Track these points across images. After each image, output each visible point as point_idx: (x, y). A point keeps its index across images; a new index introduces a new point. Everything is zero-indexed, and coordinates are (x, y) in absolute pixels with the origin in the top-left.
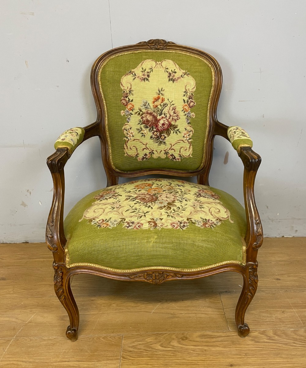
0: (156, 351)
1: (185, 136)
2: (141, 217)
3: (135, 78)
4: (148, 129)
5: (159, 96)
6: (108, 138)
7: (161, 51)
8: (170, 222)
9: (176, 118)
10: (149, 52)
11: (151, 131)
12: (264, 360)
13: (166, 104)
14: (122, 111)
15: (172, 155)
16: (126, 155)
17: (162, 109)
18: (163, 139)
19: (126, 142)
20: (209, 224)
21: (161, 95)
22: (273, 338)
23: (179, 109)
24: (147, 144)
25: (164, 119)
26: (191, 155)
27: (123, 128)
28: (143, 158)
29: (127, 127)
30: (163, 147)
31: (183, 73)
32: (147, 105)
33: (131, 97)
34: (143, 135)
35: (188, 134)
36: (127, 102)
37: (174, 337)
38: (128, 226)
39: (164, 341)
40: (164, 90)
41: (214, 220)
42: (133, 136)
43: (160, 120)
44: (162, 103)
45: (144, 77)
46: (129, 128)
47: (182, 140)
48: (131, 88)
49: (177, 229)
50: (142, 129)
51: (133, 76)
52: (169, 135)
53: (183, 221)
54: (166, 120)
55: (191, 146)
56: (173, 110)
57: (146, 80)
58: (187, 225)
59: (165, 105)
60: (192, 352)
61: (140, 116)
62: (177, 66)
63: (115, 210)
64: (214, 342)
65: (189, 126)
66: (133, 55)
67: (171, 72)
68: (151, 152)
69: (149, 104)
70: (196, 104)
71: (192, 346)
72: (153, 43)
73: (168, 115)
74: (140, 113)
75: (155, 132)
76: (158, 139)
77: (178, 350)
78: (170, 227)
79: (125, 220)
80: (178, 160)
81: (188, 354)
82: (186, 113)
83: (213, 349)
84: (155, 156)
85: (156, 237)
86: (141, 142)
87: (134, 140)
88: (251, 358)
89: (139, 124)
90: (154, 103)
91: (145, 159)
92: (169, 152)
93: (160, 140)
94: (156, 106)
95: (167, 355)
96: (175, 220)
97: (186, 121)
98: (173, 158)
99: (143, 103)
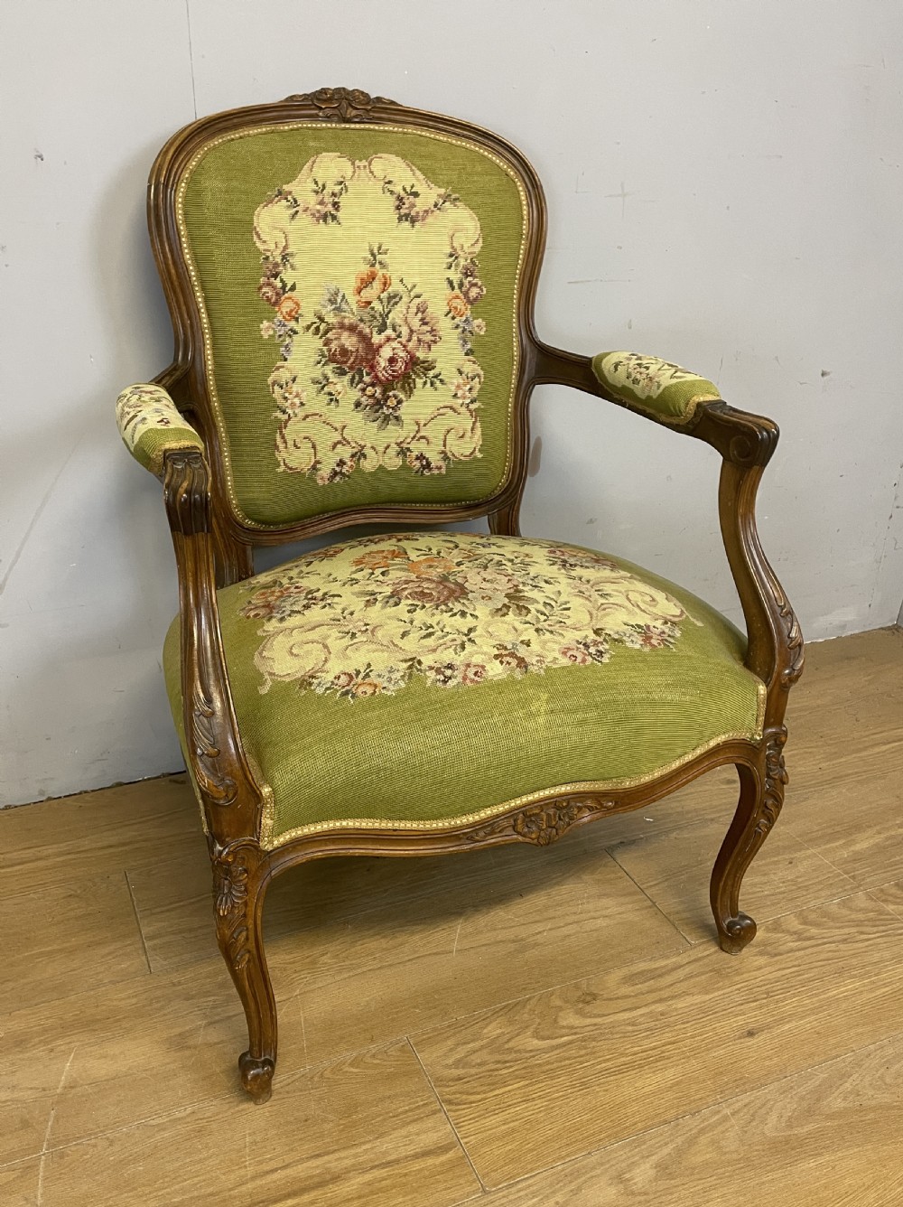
0: (533, 1056)
1: (459, 393)
2: (463, 647)
3: (297, 212)
4: (347, 378)
5: (373, 269)
6: (217, 417)
7: (358, 126)
8: (556, 646)
9: (428, 337)
10: (323, 129)
11: (357, 385)
13: (395, 296)
14: (266, 324)
15: (420, 457)
16: (282, 468)
17: (386, 310)
18: (393, 408)
19: (281, 426)
20: (654, 636)
21: (377, 266)
22: (807, 934)
23: (437, 308)
24: (344, 427)
25: (395, 344)
26: (477, 450)
27: (270, 380)
28: (335, 474)
29: (283, 375)
30: (393, 434)
31: (439, 196)
32: (339, 301)
33: (288, 276)
34: (333, 399)
35: (468, 387)
36: (277, 294)
37: (558, 1002)
38: (440, 678)
39: (538, 1021)
40: (388, 250)
41: (659, 625)
42: (300, 403)
43: (380, 346)
44: (385, 293)
45: (323, 209)
46: (289, 378)
47: (451, 408)
48: (285, 247)
49: (588, 663)
50: (328, 380)
51: (289, 207)
52: (410, 391)
53: (588, 640)
54: (399, 345)
55: (478, 424)
56: (420, 315)
57: (329, 219)
58: (606, 650)
59: (394, 299)
60: (630, 1028)
61: (321, 338)
62: (418, 173)
63: (360, 638)
64: (672, 985)
65: (469, 361)
66: (276, 137)
67: (402, 193)
68: (356, 453)
69: (344, 296)
70: (485, 292)
71: (622, 1014)
72: (330, 100)
73: (405, 331)
74: (319, 328)
75: (370, 388)
76: (377, 407)
77: (592, 1033)
78: (565, 661)
79: (420, 662)
80: (436, 472)
81: (624, 1037)
82: (457, 320)
83: (680, 1004)
84: (368, 465)
85: (545, 696)
86: (328, 424)
87: (304, 419)
88: (785, 999)
89: (319, 363)
90: (359, 293)
91: (338, 478)
92: (411, 447)
93: (383, 413)
94: (366, 302)
95: (568, 1059)
96: (566, 641)
97: (459, 346)
98: (422, 466)
99: (327, 296)
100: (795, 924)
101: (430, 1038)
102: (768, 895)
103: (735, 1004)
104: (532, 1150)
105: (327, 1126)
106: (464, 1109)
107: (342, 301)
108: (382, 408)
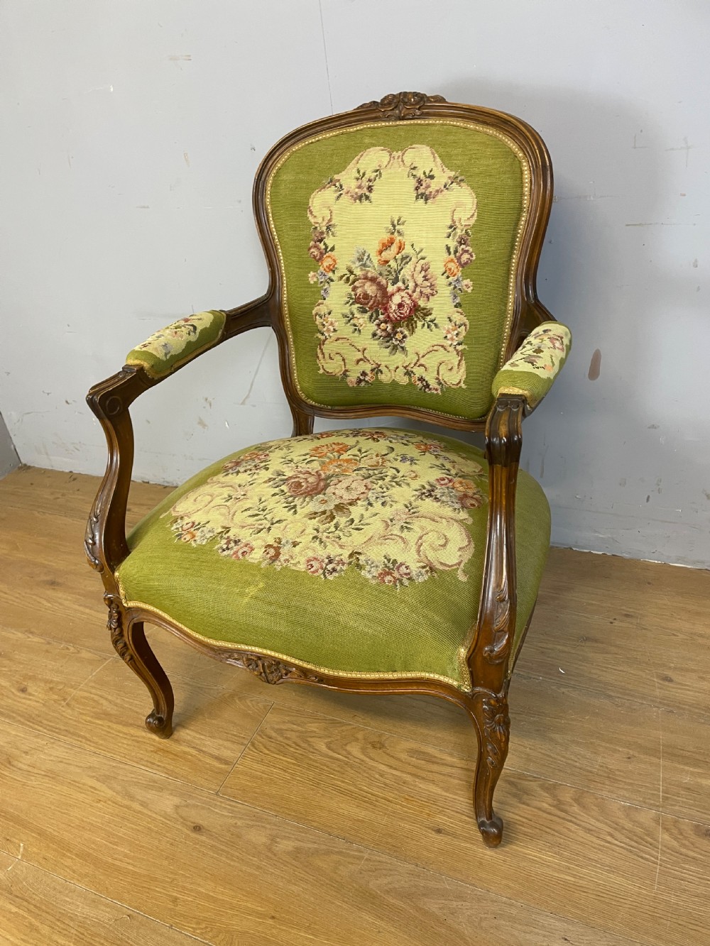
1: (449, 336)
2: (260, 531)
3: (341, 194)
4: (367, 316)
5: (393, 236)
6: (288, 331)
7: (408, 122)
8: (310, 554)
10: (382, 127)
11: (374, 321)
13: (407, 257)
15: (421, 379)
16: (321, 371)
17: (399, 268)
18: (400, 341)
19: (322, 343)
20: (396, 574)
21: (396, 234)
23: (437, 268)
24: (365, 349)
25: (403, 294)
26: (462, 382)
27: (314, 312)
28: (360, 381)
29: (323, 309)
30: (399, 359)
31: (449, 178)
32: (365, 260)
33: (330, 241)
34: (357, 330)
35: (456, 332)
36: (321, 253)
38: (225, 547)
40: (405, 221)
41: (414, 567)
42: (334, 329)
43: (393, 294)
44: (400, 254)
45: (360, 192)
46: (326, 312)
47: (442, 346)
48: (330, 220)
49: (316, 574)
50: (353, 315)
51: (336, 191)
52: (412, 331)
53: (337, 559)
54: (406, 295)
55: (463, 362)
56: (423, 273)
57: (363, 198)
58: (342, 570)
59: (406, 259)
61: (350, 285)
62: (438, 160)
63: (229, 503)
65: (458, 312)
66: (344, 137)
67: (422, 177)
68: (374, 369)
69: (369, 256)
70: (474, 258)
72: (389, 103)
73: (411, 285)
74: (350, 278)
75: (383, 324)
76: (388, 339)
78: (302, 567)
79: (228, 532)
80: (435, 392)
82: (450, 279)
84: (385, 377)
85: (262, 585)
86: (353, 346)
87: (336, 341)
89: (348, 303)
90: (381, 254)
91: (363, 384)
92: (414, 370)
93: (392, 343)
94: (384, 261)
96: (322, 553)
97: (451, 299)
98: (424, 386)
99: (357, 255)
107: (367, 259)
108: (392, 339)
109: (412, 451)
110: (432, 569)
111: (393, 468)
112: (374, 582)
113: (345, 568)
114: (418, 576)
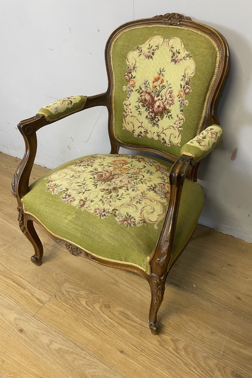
0: (79, 305)
1: (176, 123)
2: (80, 193)
3: (141, 54)
4: (145, 108)
5: (159, 76)
6: (113, 109)
8: (97, 206)
9: (170, 102)
10: (163, 27)
11: (147, 111)
12: (153, 365)
13: (164, 86)
14: (125, 86)
15: (163, 139)
16: (124, 129)
17: (160, 90)
18: (157, 121)
19: (125, 117)
20: (129, 222)
21: (161, 75)
22: (179, 351)
23: (175, 93)
24: (142, 122)
25: (160, 101)
26: (179, 143)
27: (124, 103)
28: (139, 135)
29: (127, 102)
30: (155, 129)
31: (186, 54)
33: (134, 74)
34: (140, 113)
35: (179, 122)
36: (129, 78)
37: (101, 301)
38: (64, 197)
39: (92, 300)
40: (166, 71)
41: (137, 220)
42: (131, 112)
43: (156, 101)
44: (161, 84)
45: (149, 54)
46: (129, 103)
47: (173, 127)
48: (135, 65)
49: (97, 216)
50: (139, 107)
51: (139, 52)
52: (162, 118)
53: (107, 211)
54: (161, 102)
55: (180, 135)
56: (170, 94)
57: (150, 57)
59: (164, 87)
60: (103, 321)
61: (140, 94)
62: (183, 46)
63: (72, 178)
64: (127, 323)
65: (181, 113)
66: (146, 29)
67: (175, 52)
68: (145, 131)
69: (149, 83)
70: (191, 91)
71: (107, 317)
72: (167, 17)
73: (164, 98)
74: (140, 91)
75: (151, 113)
76: (152, 120)
77: (95, 313)
78: (92, 211)
79: (67, 191)
80: (168, 145)
81: (99, 321)
82: (180, 99)
83: (121, 329)
84: (149, 136)
85: (74, 216)
86: (138, 120)
87: (131, 117)
88: (144, 356)
89: (138, 101)
90: (154, 83)
91: (140, 137)
92: (161, 135)
93: (153, 122)
94: (155, 86)
95: (83, 312)
96: (102, 207)
97: (179, 107)
98: (164, 142)
99: (144, 82)
100: (181, 346)
101: (72, 282)
102: (188, 332)
103: (131, 343)
104: (50, 319)
105: (37, 279)
106: (55, 300)
107: (148, 84)
108: (154, 120)
109: (153, 169)
110: (144, 222)
111: (142, 175)
112: (119, 223)
113: (109, 215)
114: (138, 224)
